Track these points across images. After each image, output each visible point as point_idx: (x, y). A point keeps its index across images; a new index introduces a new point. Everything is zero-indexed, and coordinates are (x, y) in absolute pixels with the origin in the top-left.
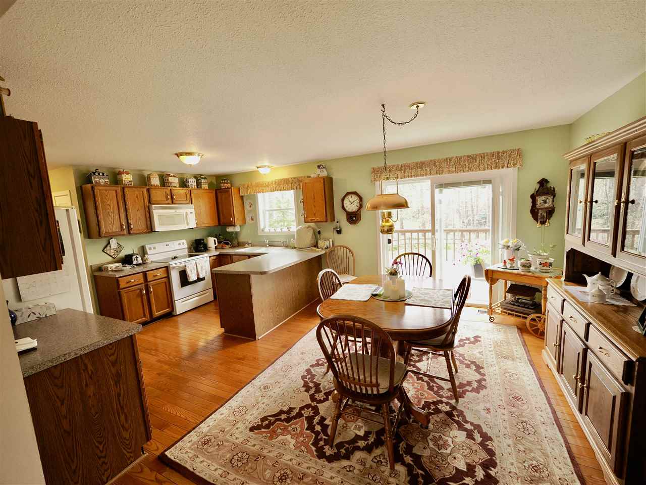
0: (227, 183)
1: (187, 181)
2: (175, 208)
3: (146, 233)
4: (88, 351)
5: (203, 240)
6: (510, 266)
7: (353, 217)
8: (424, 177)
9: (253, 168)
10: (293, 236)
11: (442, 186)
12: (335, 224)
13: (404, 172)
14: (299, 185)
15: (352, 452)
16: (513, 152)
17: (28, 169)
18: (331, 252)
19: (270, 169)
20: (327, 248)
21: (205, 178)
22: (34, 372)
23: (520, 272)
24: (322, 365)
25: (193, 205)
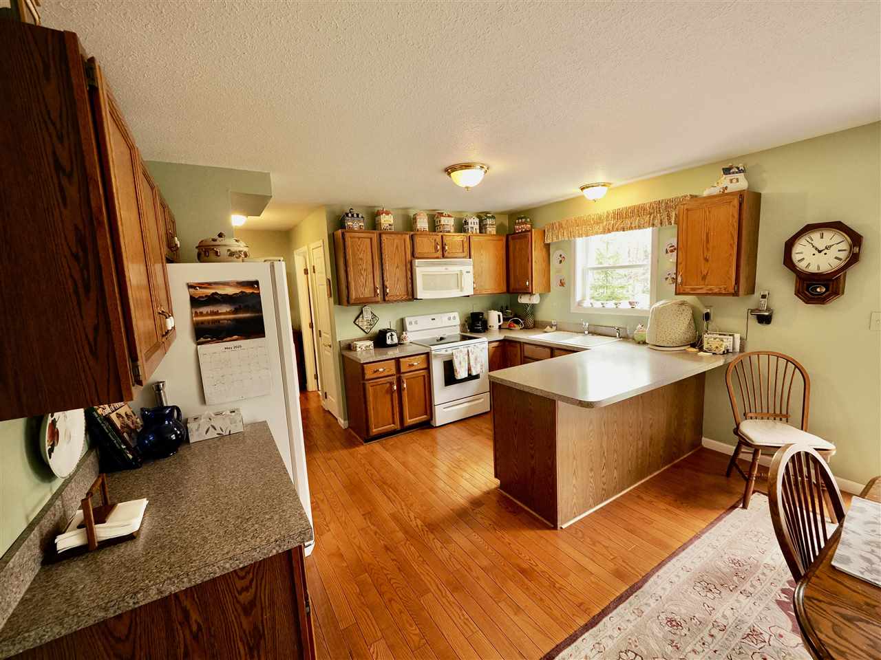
0: (525, 223)
1: (466, 223)
2: (446, 264)
4: (188, 585)
5: (482, 314)
9: (574, 191)
10: (642, 320)
12: (754, 302)
14: (669, 216)
17: (54, 153)
19: (606, 188)
20: (727, 352)
21: (493, 217)
22: (63, 632)
25: (471, 260)
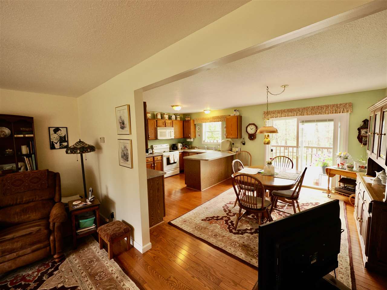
0: (188, 118)
1: (171, 117)
2: (165, 129)
3: (154, 140)
5: (176, 144)
6: (341, 167)
7: (252, 137)
8: (293, 117)
9: (203, 111)
10: (219, 145)
11: (303, 122)
12: (241, 140)
13: (282, 114)
14: (224, 119)
15: (245, 233)
16: (346, 104)
18: (239, 154)
19: (210, 111)
20: (237, 152)
21: (179, 115)
23: (347, 170)
24: (232, 204)
25: (173, 128)
